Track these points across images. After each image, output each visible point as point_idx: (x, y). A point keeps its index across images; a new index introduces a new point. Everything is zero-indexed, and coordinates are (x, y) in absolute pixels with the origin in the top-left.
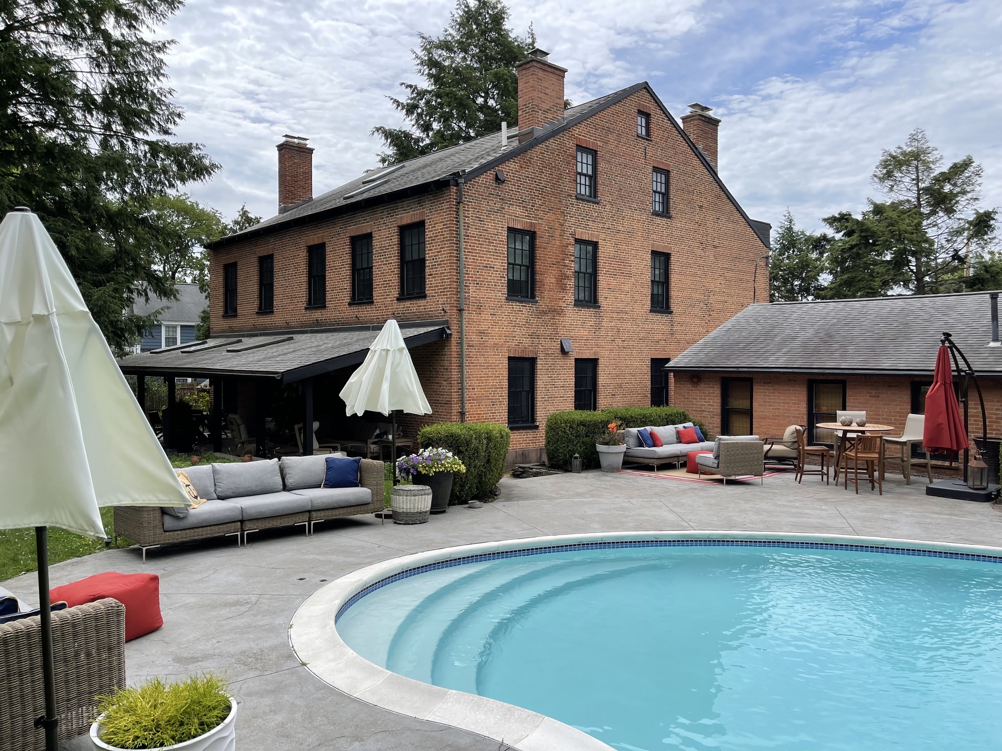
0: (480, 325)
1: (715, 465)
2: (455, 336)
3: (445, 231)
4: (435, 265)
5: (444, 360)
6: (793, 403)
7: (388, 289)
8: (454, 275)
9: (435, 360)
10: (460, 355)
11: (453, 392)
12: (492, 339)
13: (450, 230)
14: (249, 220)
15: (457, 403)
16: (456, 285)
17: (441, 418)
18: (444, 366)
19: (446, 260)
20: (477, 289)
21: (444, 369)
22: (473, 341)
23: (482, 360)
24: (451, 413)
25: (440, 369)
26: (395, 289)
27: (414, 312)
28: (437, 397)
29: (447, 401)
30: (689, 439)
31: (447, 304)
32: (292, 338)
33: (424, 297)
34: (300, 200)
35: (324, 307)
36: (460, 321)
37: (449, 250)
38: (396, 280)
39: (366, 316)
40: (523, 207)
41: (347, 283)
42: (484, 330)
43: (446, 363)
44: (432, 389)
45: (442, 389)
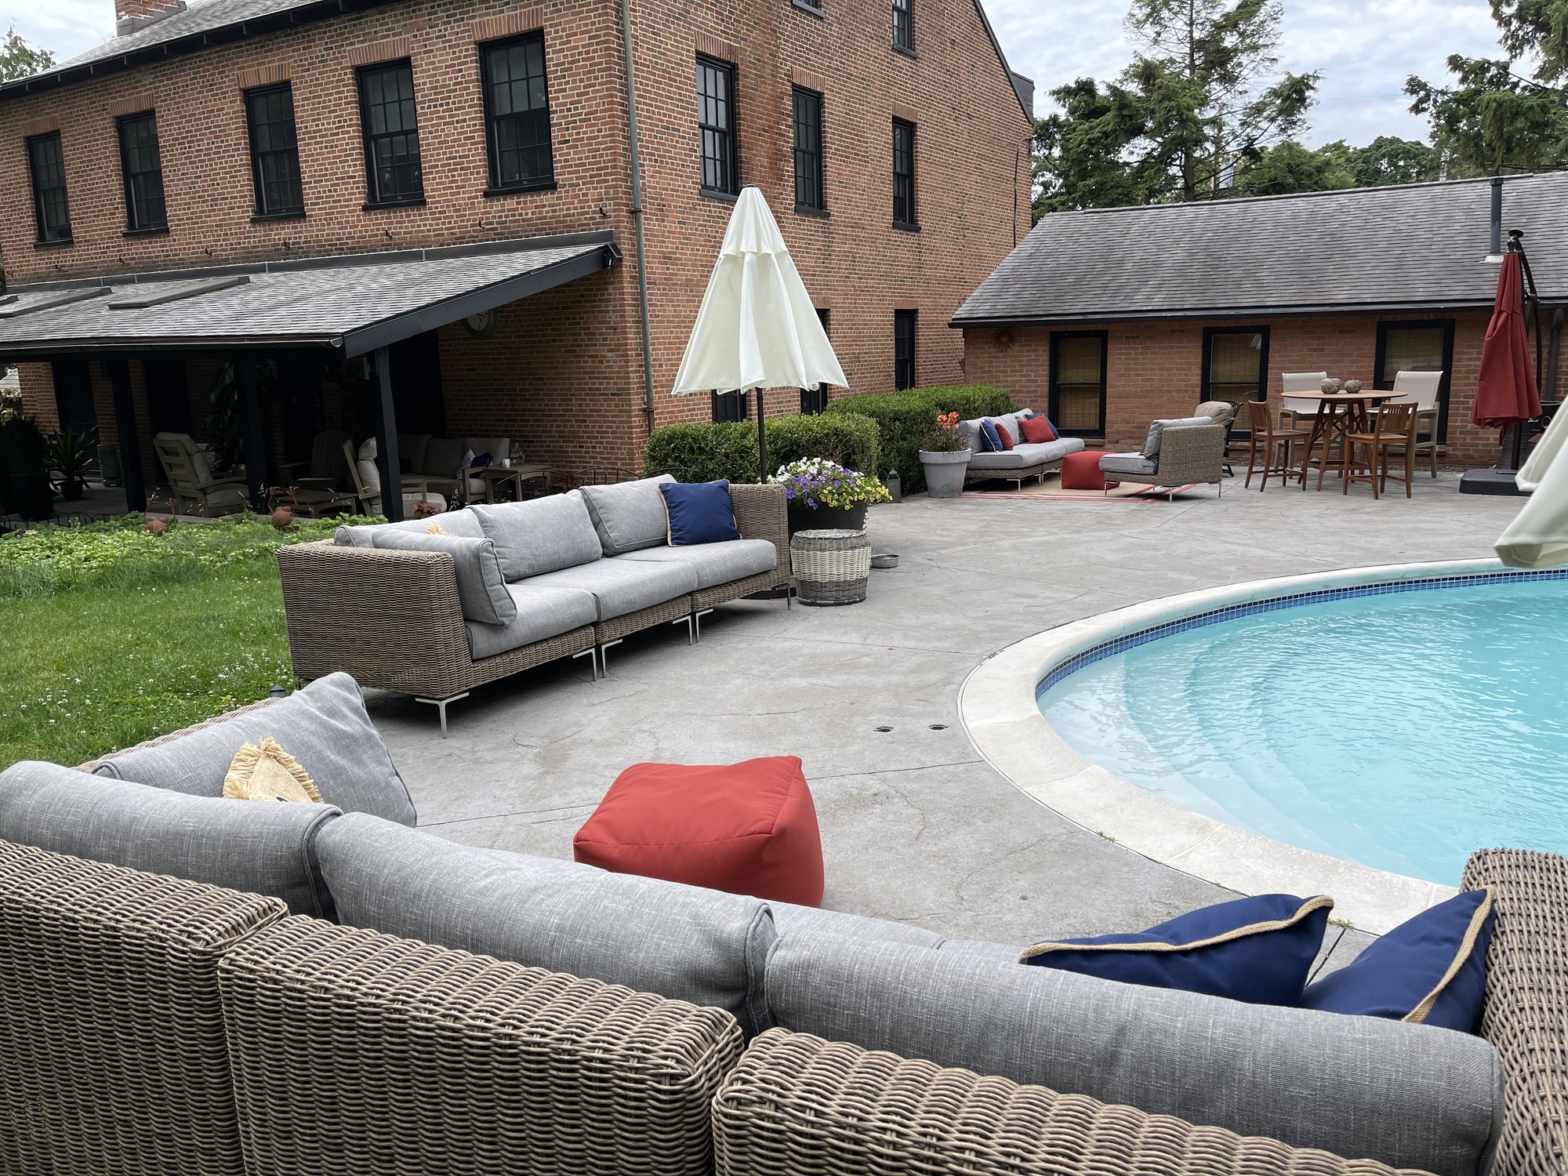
0: (664, 242)
1: (1151, 470)
2: (627, 262)
3: (595, 51)
4: (575, 122)
5: (608, 312)
6: (1177, 369)
7: (460, 175)
8: (620, 142)
9: (585, 312)
10: (640, 301)
11: (632, 372)
12: (684, 270)
13: (607, 49)
14: (27, 56)
15: (638, 393)
16: (625, 162)
17: (605, 422)
18: (609, 322)
19: (602, 111)
20: (657, 172)
21: (607, 328)
22: (654, 273)
23: (670, 311)
24: (630, 411)
25: (597, 329)
26: (478, 173)
27: (530, 220)
28: (593, 384)
29: (619, 389)
30: (1040, 435)
31: (607, 199)
32: (247, 280)
33: (552, 187)
34: (160, 7)
35: (301, 216)
36: (636, 233)
37: (607, 89)
38: (478, 154)
39: (411, 232)
40: (717, 12)
41: (355, 166)
42: (670, 253)
43: (613, 317)
44: (581, 368)
45: (606, 367)
